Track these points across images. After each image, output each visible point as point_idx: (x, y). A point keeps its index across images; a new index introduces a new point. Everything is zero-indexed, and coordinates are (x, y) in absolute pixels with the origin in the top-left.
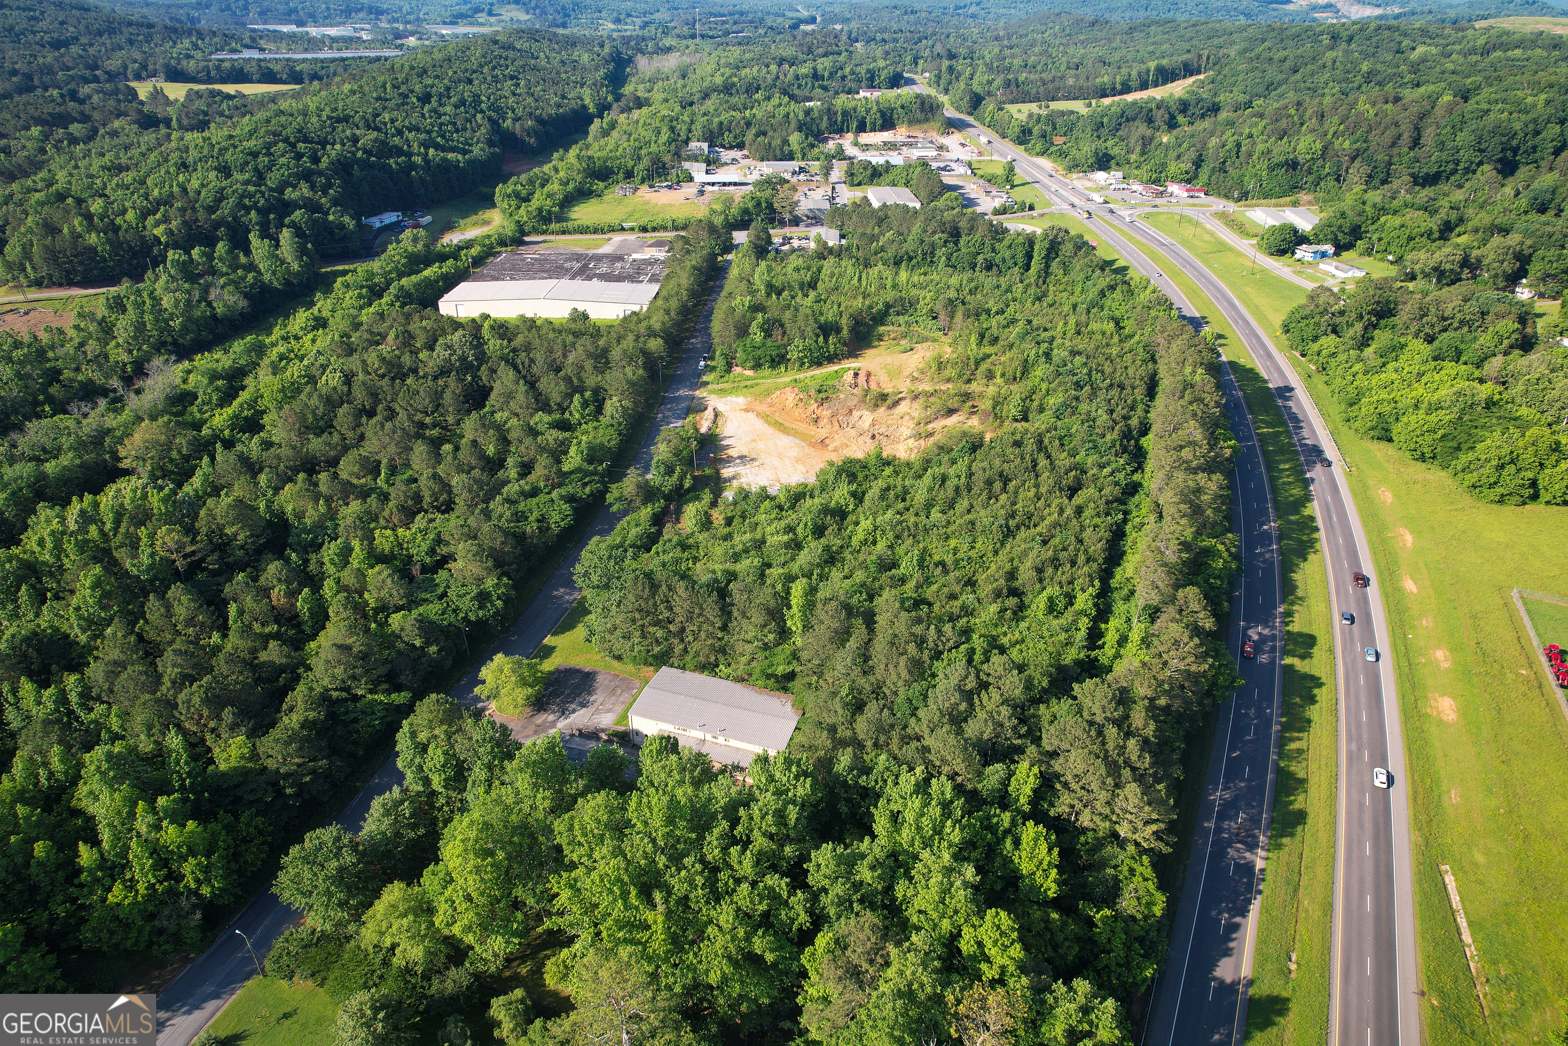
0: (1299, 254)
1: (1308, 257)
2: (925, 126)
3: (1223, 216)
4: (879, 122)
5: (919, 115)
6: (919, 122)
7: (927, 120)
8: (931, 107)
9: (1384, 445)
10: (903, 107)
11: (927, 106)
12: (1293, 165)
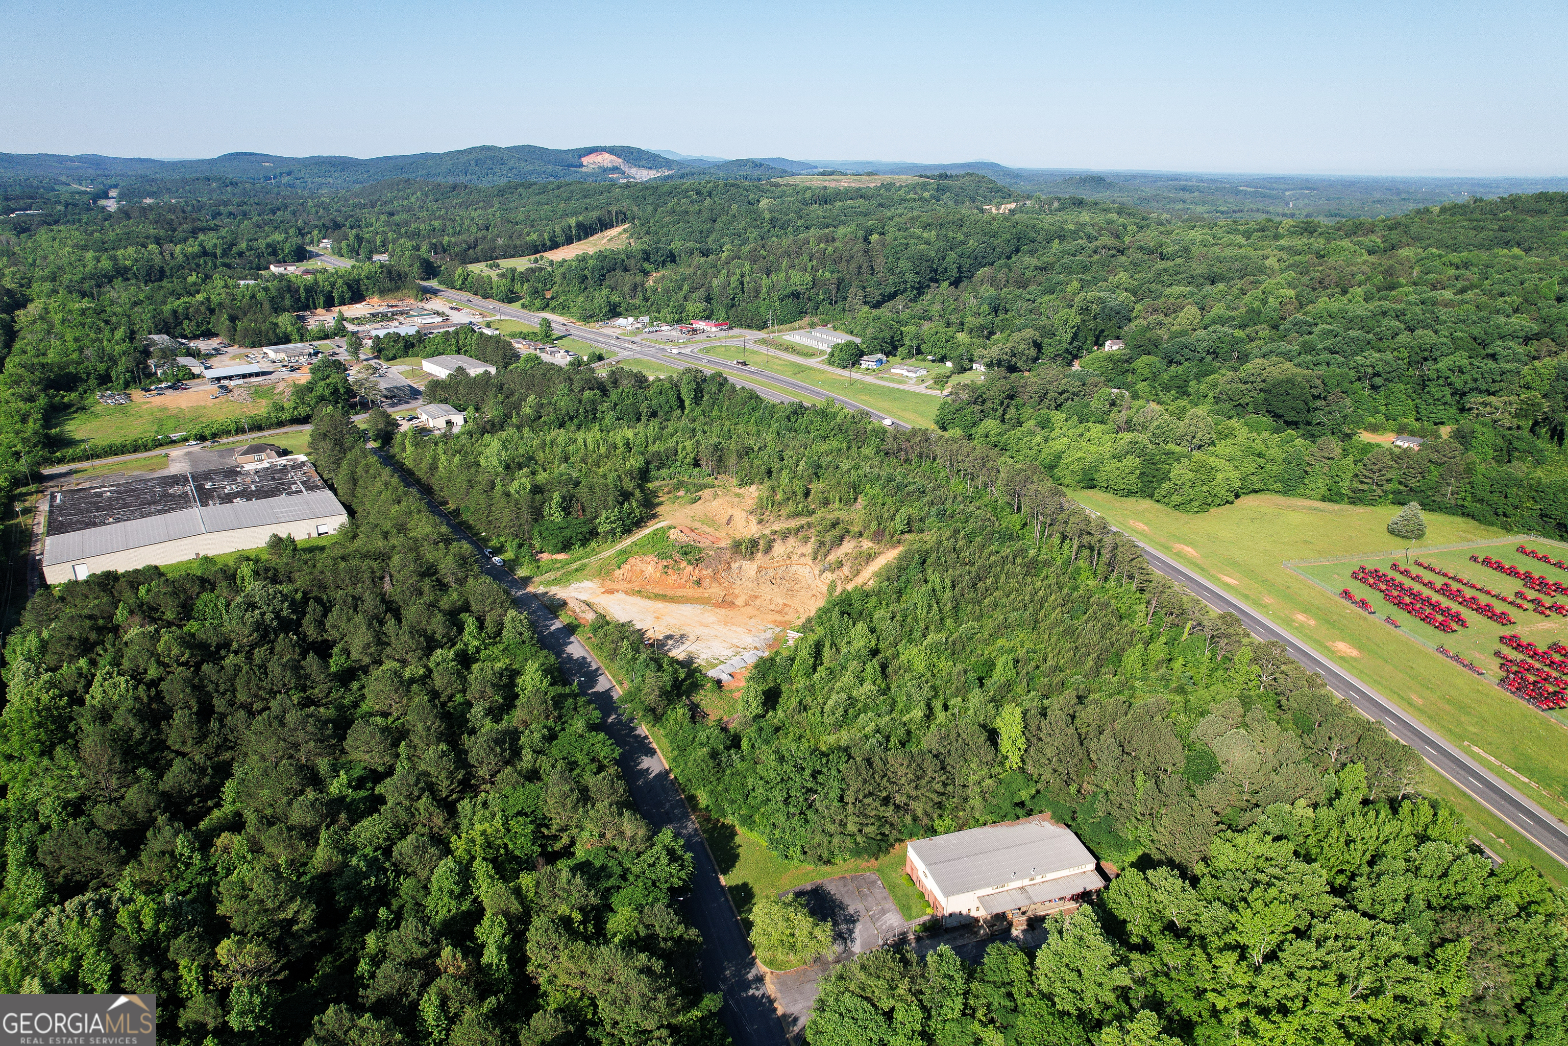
0: (864, 365)
1: (873, 366)
2: (399, 294)
3: (764, 342)
4: (347, 295)
5: (388, 284)
6: (390, 291)
7: (398, 288)
8: (399, 275)
9: (1091, 492)
10: (368, 278)
11: (394, 275)
12: (796, 295)
